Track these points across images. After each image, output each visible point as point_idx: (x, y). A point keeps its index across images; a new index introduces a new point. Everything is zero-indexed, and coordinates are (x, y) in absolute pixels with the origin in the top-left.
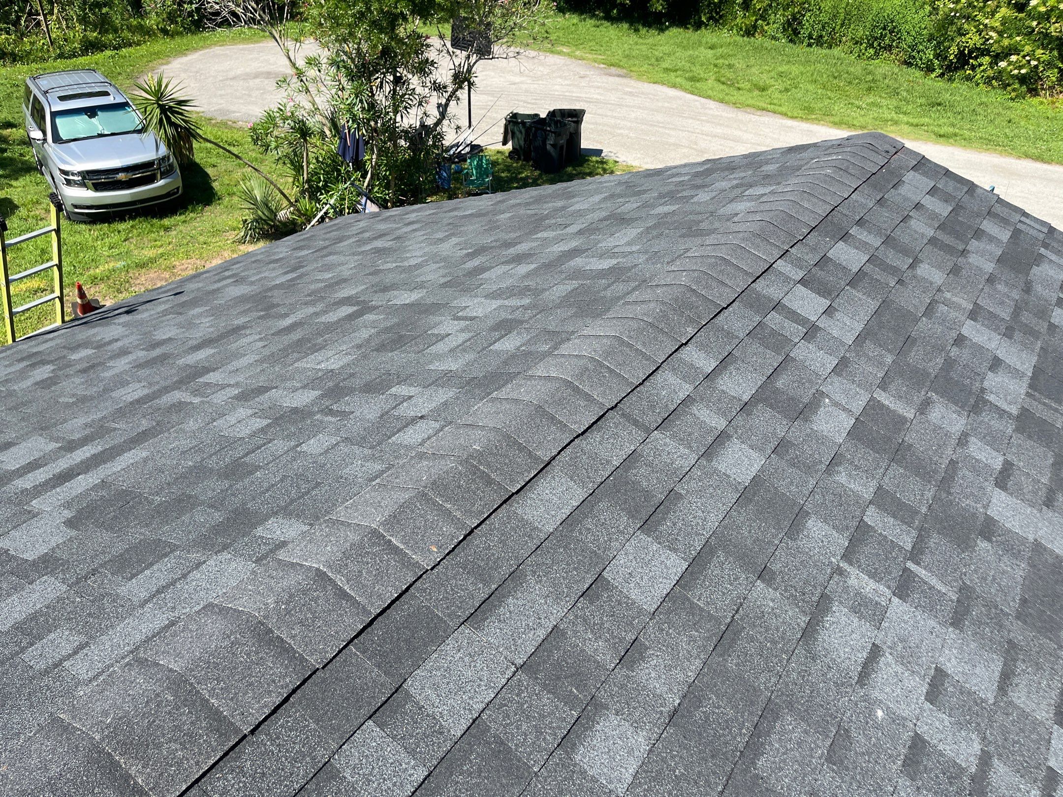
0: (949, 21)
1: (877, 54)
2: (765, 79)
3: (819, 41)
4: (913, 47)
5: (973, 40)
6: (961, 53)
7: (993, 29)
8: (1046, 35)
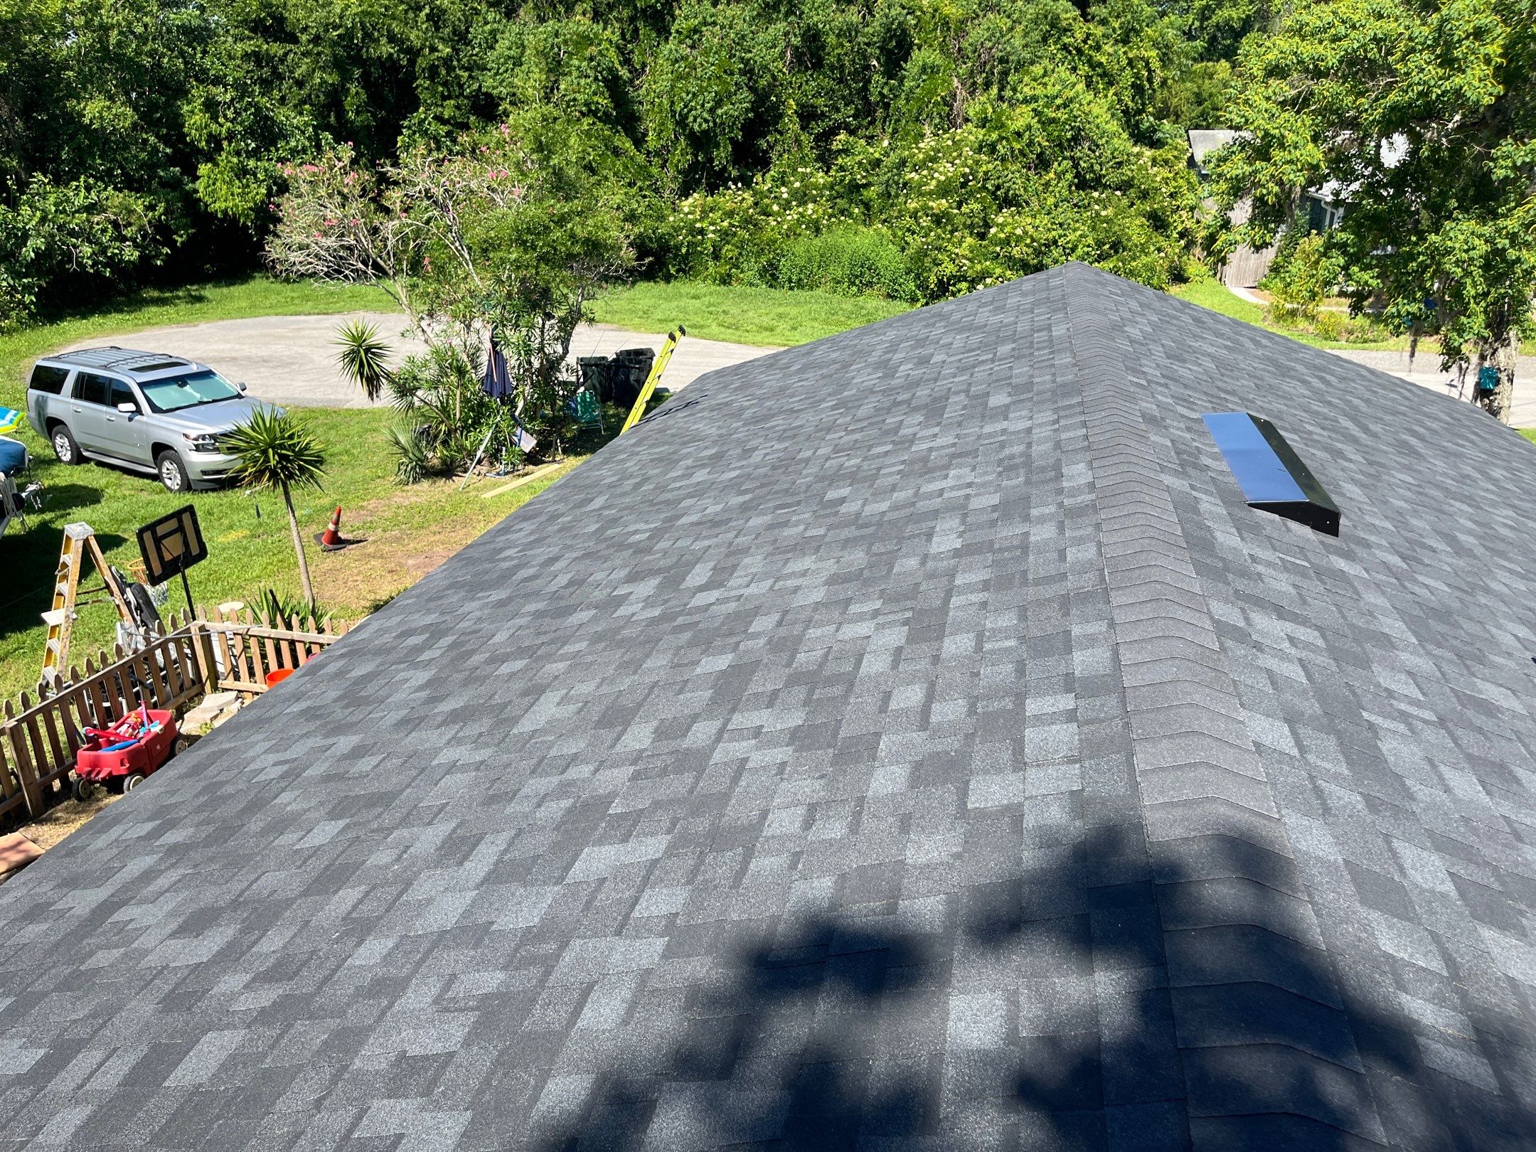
0: (922, 254)
1: (860, 291)
2: (766, 321)
3: (800, 285)
4: (894, 281)
5: (949, 269)
6: (940, 282)
7: (964, 257)
8: (1010, 258)
